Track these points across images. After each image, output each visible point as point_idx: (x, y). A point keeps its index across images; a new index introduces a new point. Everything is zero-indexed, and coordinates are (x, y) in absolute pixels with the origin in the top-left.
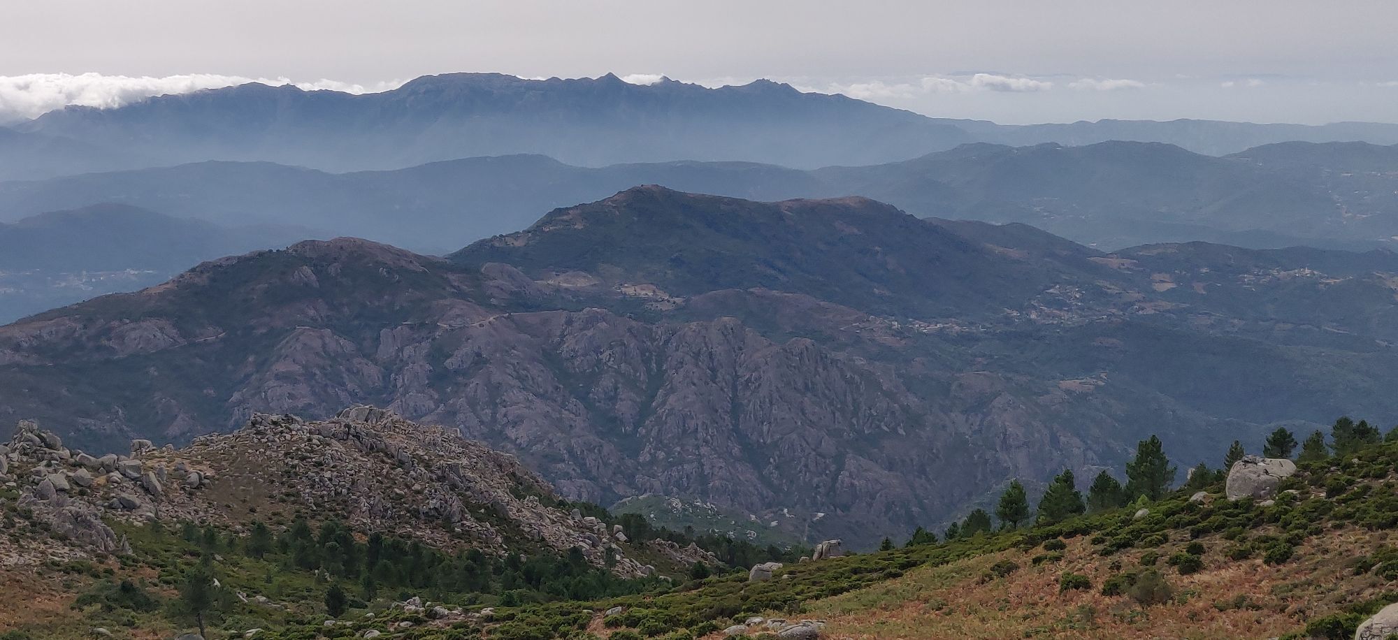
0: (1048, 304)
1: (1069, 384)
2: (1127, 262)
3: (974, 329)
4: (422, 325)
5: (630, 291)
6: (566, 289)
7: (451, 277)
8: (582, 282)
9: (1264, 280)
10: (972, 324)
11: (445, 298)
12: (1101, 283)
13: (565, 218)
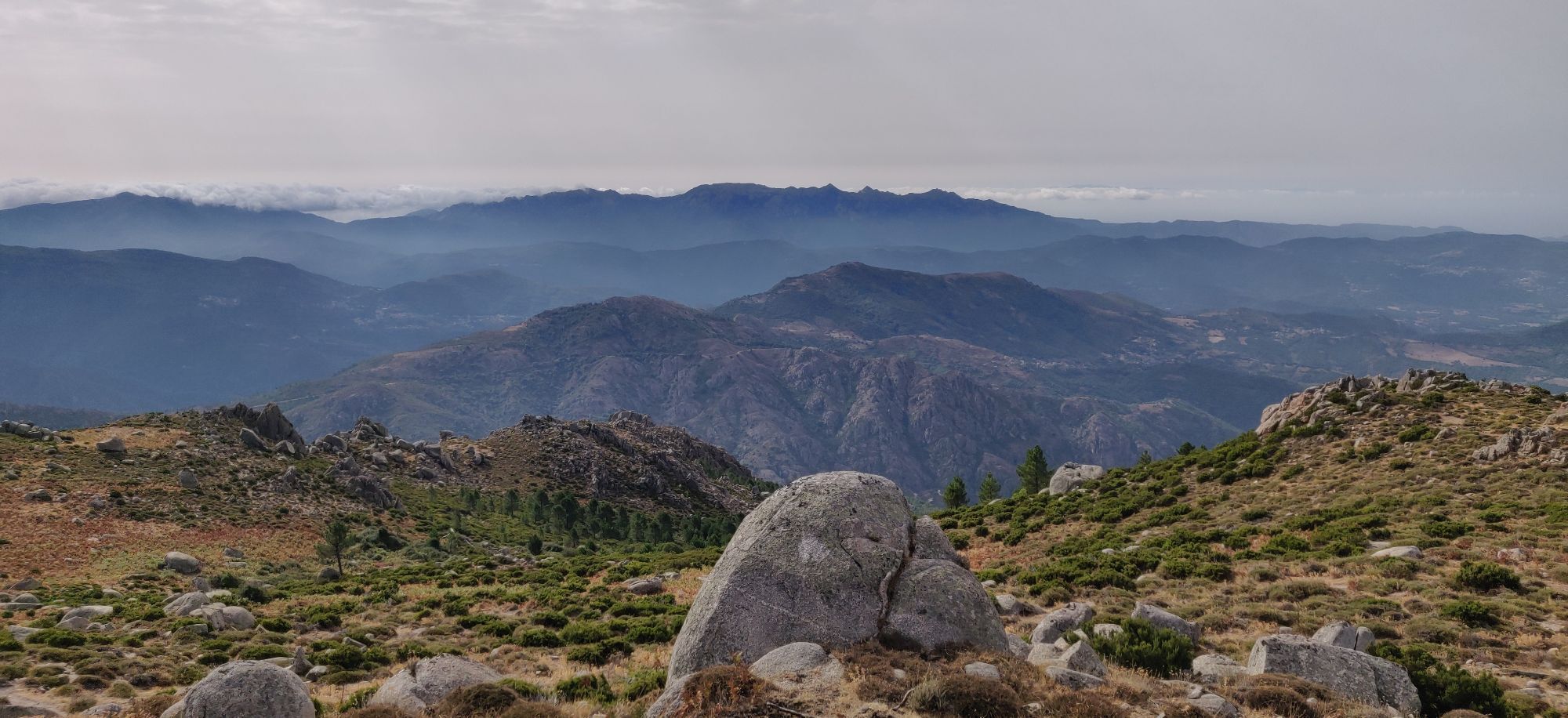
0: (1133, 350)
1: (1143, 407)
2: (1191, 321)
3: (1079, 367)
4: (691, 356)
5: (836, 335)
6: (792, 334)
7: (712, 323)
8: (802, 329)
9: (1290, 336)
10: (1079, 363)
11: (707, 338)
12: (1172, 335)
13: (794, 284)
